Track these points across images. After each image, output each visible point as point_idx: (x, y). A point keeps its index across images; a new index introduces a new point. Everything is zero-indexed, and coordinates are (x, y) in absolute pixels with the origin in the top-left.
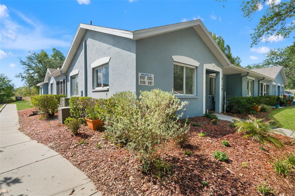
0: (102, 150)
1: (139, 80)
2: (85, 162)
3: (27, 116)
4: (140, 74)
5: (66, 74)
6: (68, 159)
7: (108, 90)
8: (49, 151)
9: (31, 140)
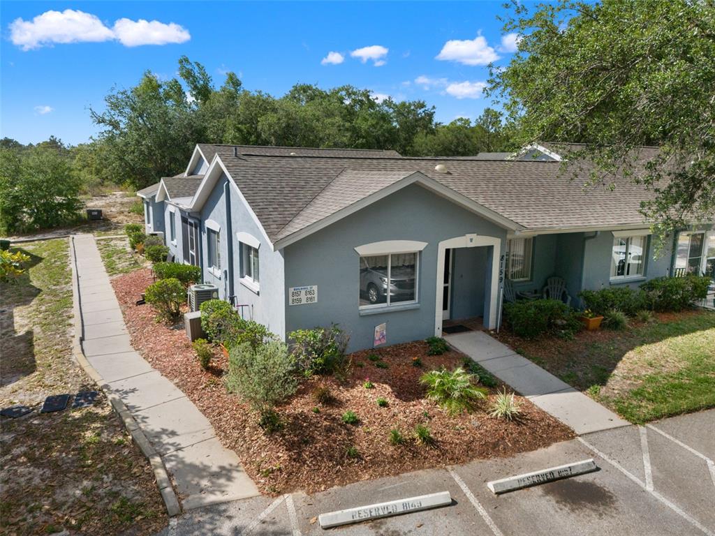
1: (291, 298)
2: (210, 409)
3: (133, 303)
4: (291, 290)
5: (199, 217)
6: (194, 403)
7: (258, 294)
8: (175, 390)
9: (152, 370)
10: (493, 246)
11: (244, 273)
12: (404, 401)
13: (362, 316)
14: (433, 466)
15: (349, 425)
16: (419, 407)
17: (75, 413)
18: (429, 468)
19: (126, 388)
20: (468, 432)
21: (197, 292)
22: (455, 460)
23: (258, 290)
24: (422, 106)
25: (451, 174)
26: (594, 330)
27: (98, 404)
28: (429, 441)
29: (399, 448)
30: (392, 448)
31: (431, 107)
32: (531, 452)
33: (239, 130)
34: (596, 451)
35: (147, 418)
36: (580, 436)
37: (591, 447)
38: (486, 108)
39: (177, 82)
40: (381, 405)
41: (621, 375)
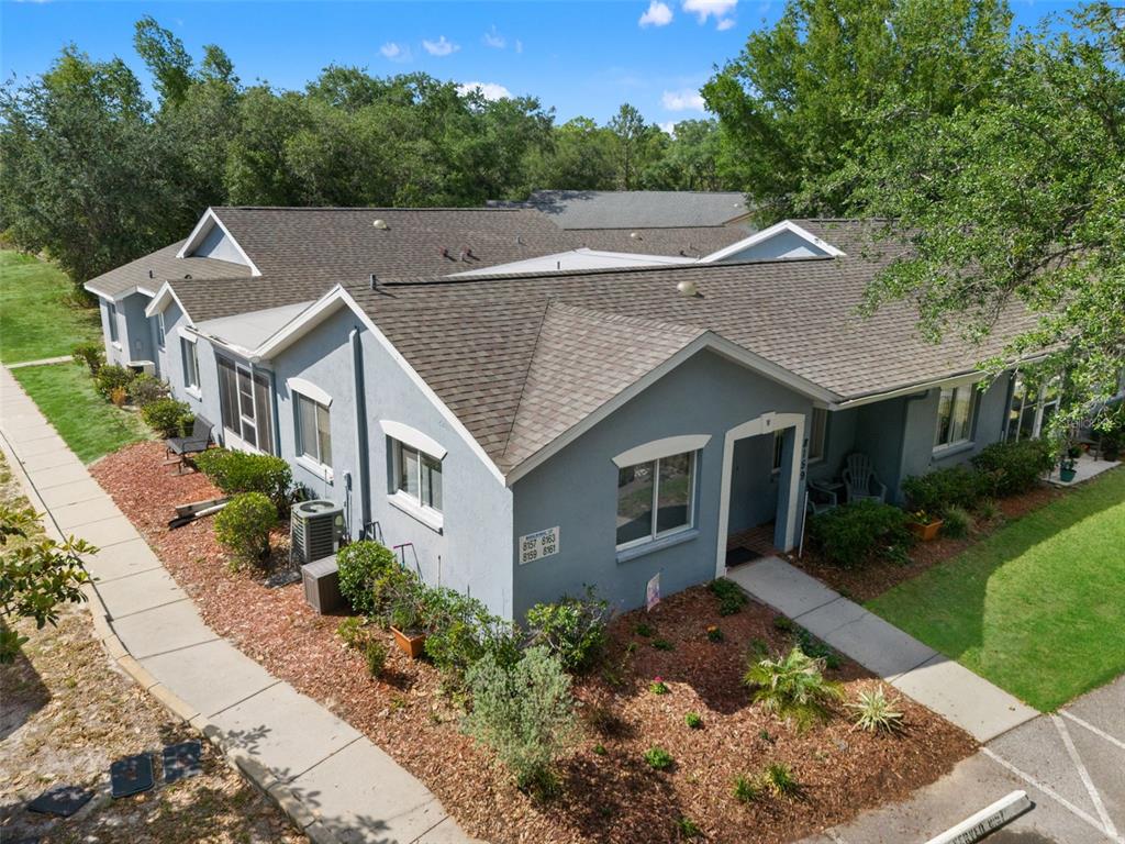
0: (443, 726)
1: (522, 552)
2: (417, 760)
3: (162, 526)
4: (523, 539)
5: (269, 368)
6: (384, 749)
7: (441, 532)
8: (338, 723)
9: (274, 680)
10: (794, 427)
11: (395, 487)
12: (724, 713)
13: (622, 563)
14: (807, 833)
15: (660, 772)
16: (749, 722)
17: (178, 794)
18: (803, 837)
19: (248, 728)
20: (835, 761)
21: (310, 519)
22: (834, 816)
23: (441, 526)
24: (535, 106)
25: (701, 296)
26: (930, 541)
27: (210, 768)
28: (791, 789)
29: (752, 807)
30: (741, 810)
31: (548, 110)
32: (932, 786)
33: (252, 161)
34: (1015, 770)
35: (317, 793)
36: (984, 745)
37: (1007, 765)
38: (623, 104)
39: (121, 64)
40: (693, 727)
41: (997, 624)
